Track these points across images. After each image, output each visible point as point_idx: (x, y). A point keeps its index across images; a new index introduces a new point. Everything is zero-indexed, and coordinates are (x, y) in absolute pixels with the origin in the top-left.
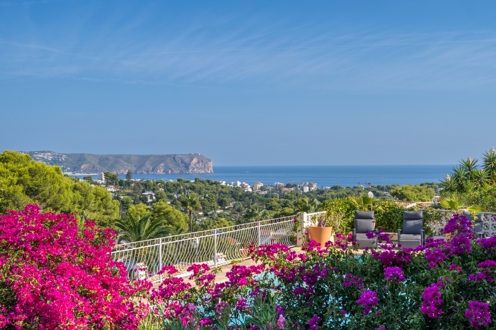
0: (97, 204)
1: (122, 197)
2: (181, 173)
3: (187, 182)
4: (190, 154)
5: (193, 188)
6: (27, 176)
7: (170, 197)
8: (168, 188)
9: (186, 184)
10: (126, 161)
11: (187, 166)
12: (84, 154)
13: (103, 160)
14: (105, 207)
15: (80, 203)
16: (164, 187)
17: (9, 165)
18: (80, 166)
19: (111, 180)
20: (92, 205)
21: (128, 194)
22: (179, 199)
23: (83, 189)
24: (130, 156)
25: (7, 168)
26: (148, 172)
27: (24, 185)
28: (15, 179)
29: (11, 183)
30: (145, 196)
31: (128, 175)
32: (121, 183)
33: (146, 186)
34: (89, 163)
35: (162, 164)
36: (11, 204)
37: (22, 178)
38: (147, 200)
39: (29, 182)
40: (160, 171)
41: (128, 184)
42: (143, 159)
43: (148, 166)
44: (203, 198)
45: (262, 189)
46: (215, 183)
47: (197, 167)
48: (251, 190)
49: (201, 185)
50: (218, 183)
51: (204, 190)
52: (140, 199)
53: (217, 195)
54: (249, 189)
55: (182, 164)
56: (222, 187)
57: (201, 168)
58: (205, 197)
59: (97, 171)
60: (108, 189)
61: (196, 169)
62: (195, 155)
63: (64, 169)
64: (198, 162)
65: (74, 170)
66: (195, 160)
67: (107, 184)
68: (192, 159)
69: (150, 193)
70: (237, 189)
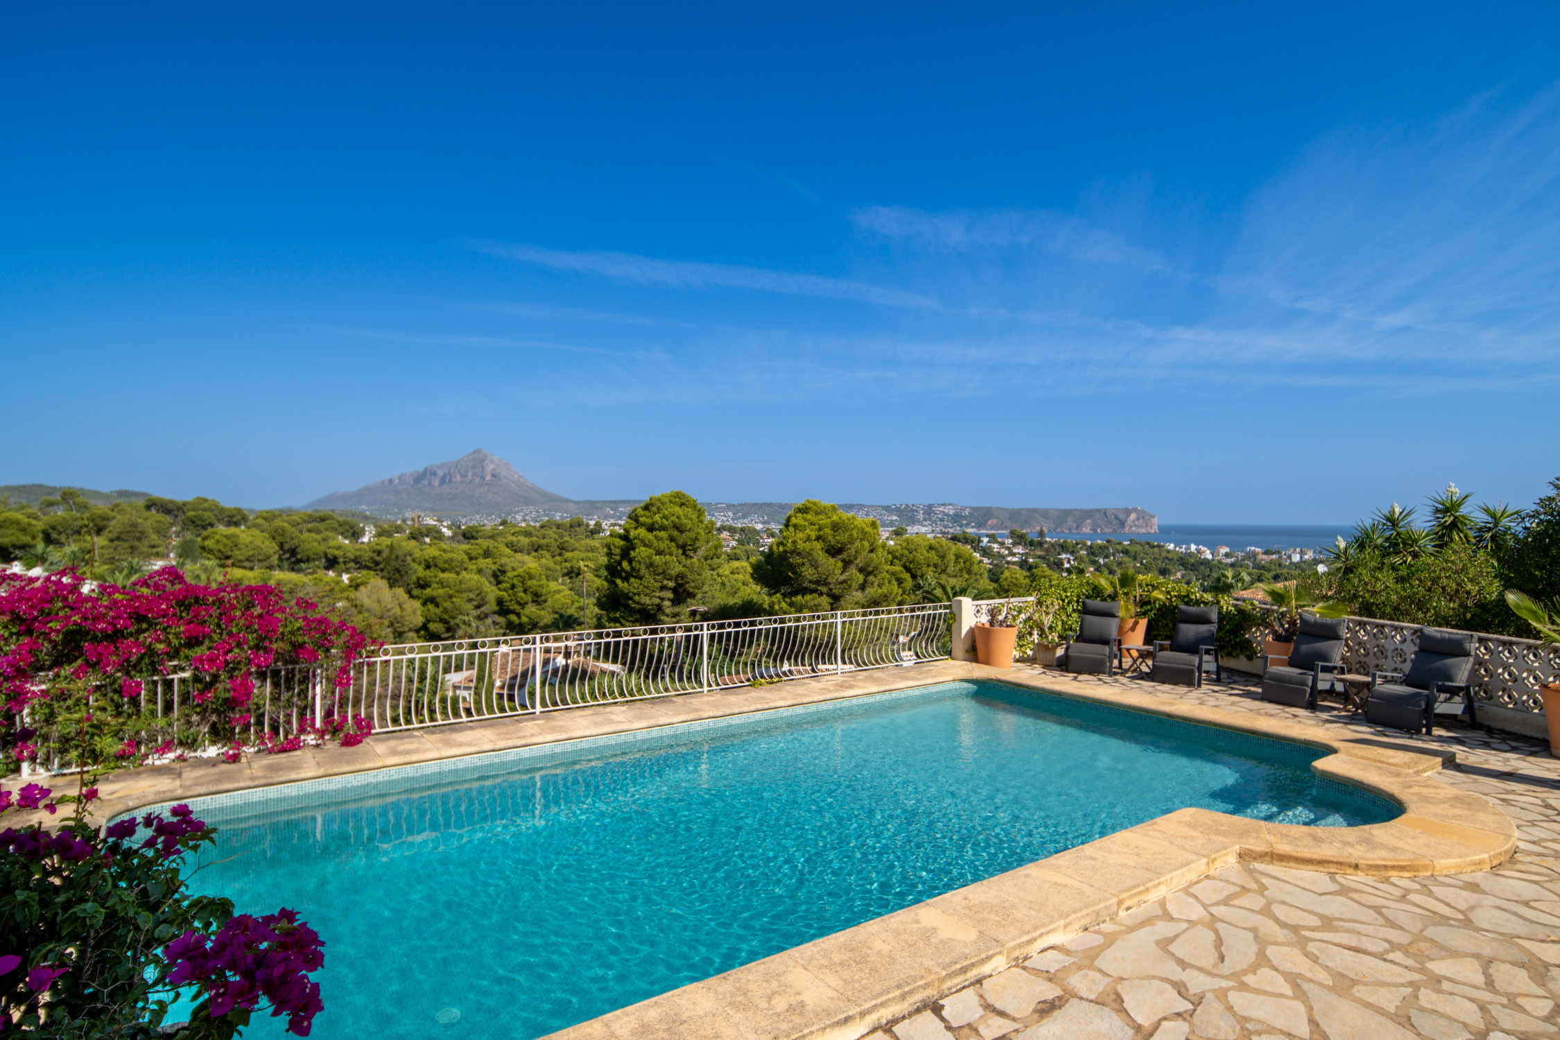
0: (957, 568)
1: (1031, 560)
2: (1114, 532)
3: (1120, 544)
4: (1127, 509)
5: (1126, 552)
6: (828, 531)
7: (1094, 563)
8: (1092, 551)
9: (1118, 546)
10: (1043, 517)
11: (1122, 524)
12: (991, 508)
13: (1014, 514)
14: (969, 572)
15: (936, 566)
16: (1087, 550)
17: (809, 517)
18: (986, 521)
19: (1019, 539)
20: (950, 569)
21: (1040, 557)
22: (1105, 565)
23: (940, 549)
24: (1048, 509)
25: (805, 520)
26: (1070, 530)
27: (823, 541)
28: (813, 535)
29: (808, 539)
30: (1061, 559)
31: (1041, 534)
32: (1032, 543)
33: (1063, 548)
34: (997, 518)
35: (1089, 521)
36: (807, 564)
37: (821, 533)
38: (1062, 564)
39: (830, 538)
40: (1086, 530)
41: (1041, 544)
42: (1064, 515)
43: (1070, 522)
44: (1138, 565)
45: (1227, 555)
46: (1158, 546)
47: (1136, 525)
48: (1210, 557)
49: (1138, 548)
50: (1163, 547)
51: (1142, 555)
52: (1055, 563)
53: (1159, 562)
54: (1208, 555)
55: (1115, 522)
56: (1168, 551)
57: (1141, 527)
58: (1142, 563)
59: (1006, 528)
60: (1015, 551)
61: (1134, 527)
62: (1135, 510)
63: (967, 525)
64: (1138, 519)
65: (979, 526)
66: (1133, 516)
67: (1014, 544)
68: (1129, 515)
69: (1068, 556)
70: (1190, 555)
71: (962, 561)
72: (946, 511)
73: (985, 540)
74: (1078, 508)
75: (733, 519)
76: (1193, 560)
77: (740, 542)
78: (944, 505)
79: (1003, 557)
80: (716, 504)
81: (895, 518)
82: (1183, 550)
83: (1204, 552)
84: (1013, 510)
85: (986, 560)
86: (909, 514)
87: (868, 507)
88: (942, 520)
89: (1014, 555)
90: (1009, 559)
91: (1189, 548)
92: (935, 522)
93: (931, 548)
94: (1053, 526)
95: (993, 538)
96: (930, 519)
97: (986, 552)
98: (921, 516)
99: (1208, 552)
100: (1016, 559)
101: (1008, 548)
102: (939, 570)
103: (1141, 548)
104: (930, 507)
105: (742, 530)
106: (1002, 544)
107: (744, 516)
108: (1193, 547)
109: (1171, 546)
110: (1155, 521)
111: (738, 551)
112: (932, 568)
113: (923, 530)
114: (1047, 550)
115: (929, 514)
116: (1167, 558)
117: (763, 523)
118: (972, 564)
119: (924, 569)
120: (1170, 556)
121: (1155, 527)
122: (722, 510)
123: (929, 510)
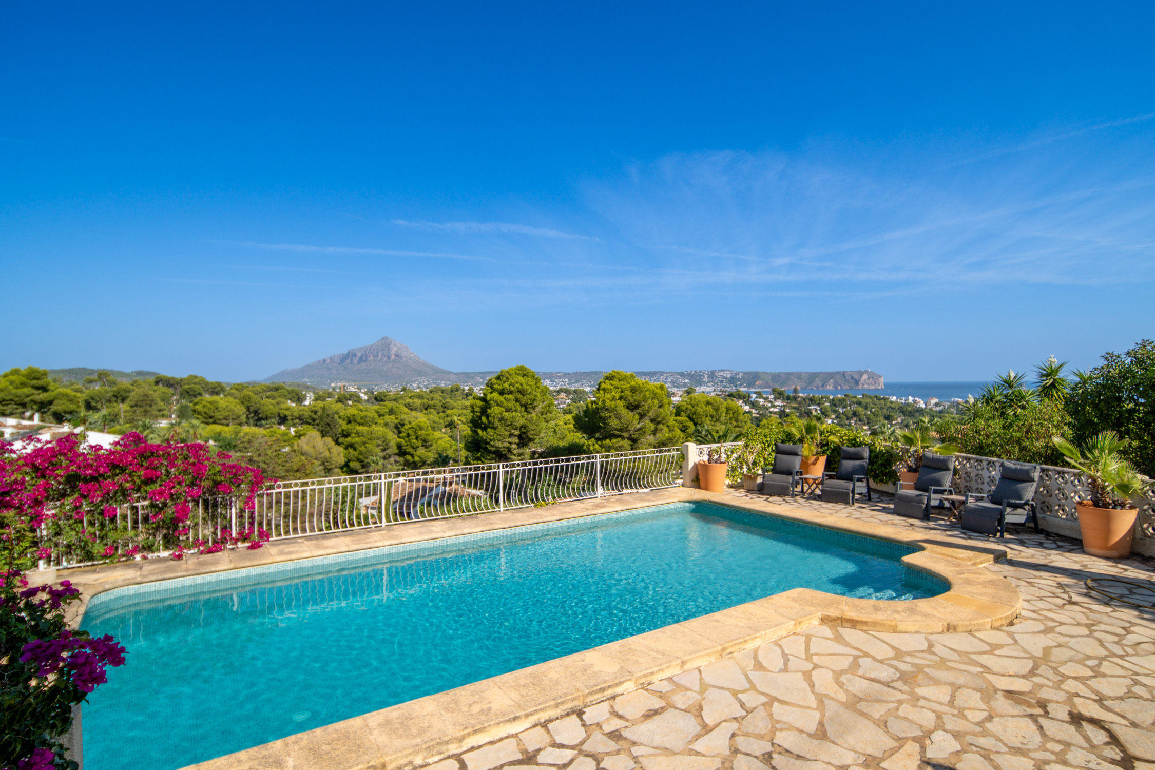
0: (728, 418)
1: (787, 411)
2: (851, 388)
3: (855, 397)
4: (860, 371)
5: (859, 403)
6: (628, 393)
7: (835, 411)
8: (834, 403)
9: (853, 399)
10: (797, 378)
11: (857, 382)
13: (776, 377)
14: (737, 420)
15: (712, 416)
16: (830, 402)
17: (614, 383)
18: (755, 382)
19: (779, 395)
20: (723, 419)
21: (794, 408)
22: (844, 413)
24: (801, 373)
25: (612, 385)
26: (817, 387)
27: (625, 400)
28: (617, 396)
29: (614, 399)
30: (810, 409)
31: (795, 391)
32: (788, 398)
33: (812, 401)
34: (763, 379)
35: (831, 381)
37: (623, 394)
38: (811, 413)
39: (630, 398)
40: (830, 387)
41: (795, 398)
42: (813, 376)
43: (818, 382)
44: (869, 413)
45: (937, 405)
46: (884, 399)
47: (867, 383)
48: (923, 406)
49: (869, 400)
50: (887, 399)
51: (871, 405)
52: (806, 412)
53: (885, 410)
54: (922, 405)
55: (851, 381)
56: (891, 402)
57: (871, 384)
58: (871, 412)
59: (769, 387)
60: (776, 404)
61: (865, 384)
62: (866, 372)
63: (741, 385)
64: (869, 379)
65: (749, 386)
66: (865, 377)
67: (775, 399)
68: (861, 376)
69: (815, 407)
70: (908, 405)
71: (731, 412)
72: (725, 375)
73: (754, 396)
74: (824, 371)
75: (569, 384)
76: (910, 409)
77: (574, 401)
78: (723, 371)
79: (767, 408)
80: (556, 373)
81: (687, 381)
82: (903, 401)
83: (919, 402)
84: (774, 374)
85: (754, 411)
86: (697, 378)
87: (667, 373)
88: (722, 382)
89: (775, 407)
90: (771, 410)
91: (908, 400)
92: (717, 383)
93: (708, 403)
94: (804, 385)
95: (759, 395)
96: (713, 381)
97: (754, 405)
98: (706, 380)
99: (922, 402)
100: (776, 410)
101: (771, 402)
102: (714, 419)
103: (871, 400)
104: (713, 372)
105: (575, 391)
106: (766, 399)
107: (577, 382)
108: (911, 399)
109: (894, 399)
110: (882, 380)
111: (572, 407)
112: (709, 418)
113: (708, 389)
114: (800, 403)
115: (712, 378)
116: (891, 407)
117: (591, 386)
118: (738, 415)
119: (703, 419)
120: (893, 406)
121: (882, 384)
122: (561, 377)
123: (712, 375)
